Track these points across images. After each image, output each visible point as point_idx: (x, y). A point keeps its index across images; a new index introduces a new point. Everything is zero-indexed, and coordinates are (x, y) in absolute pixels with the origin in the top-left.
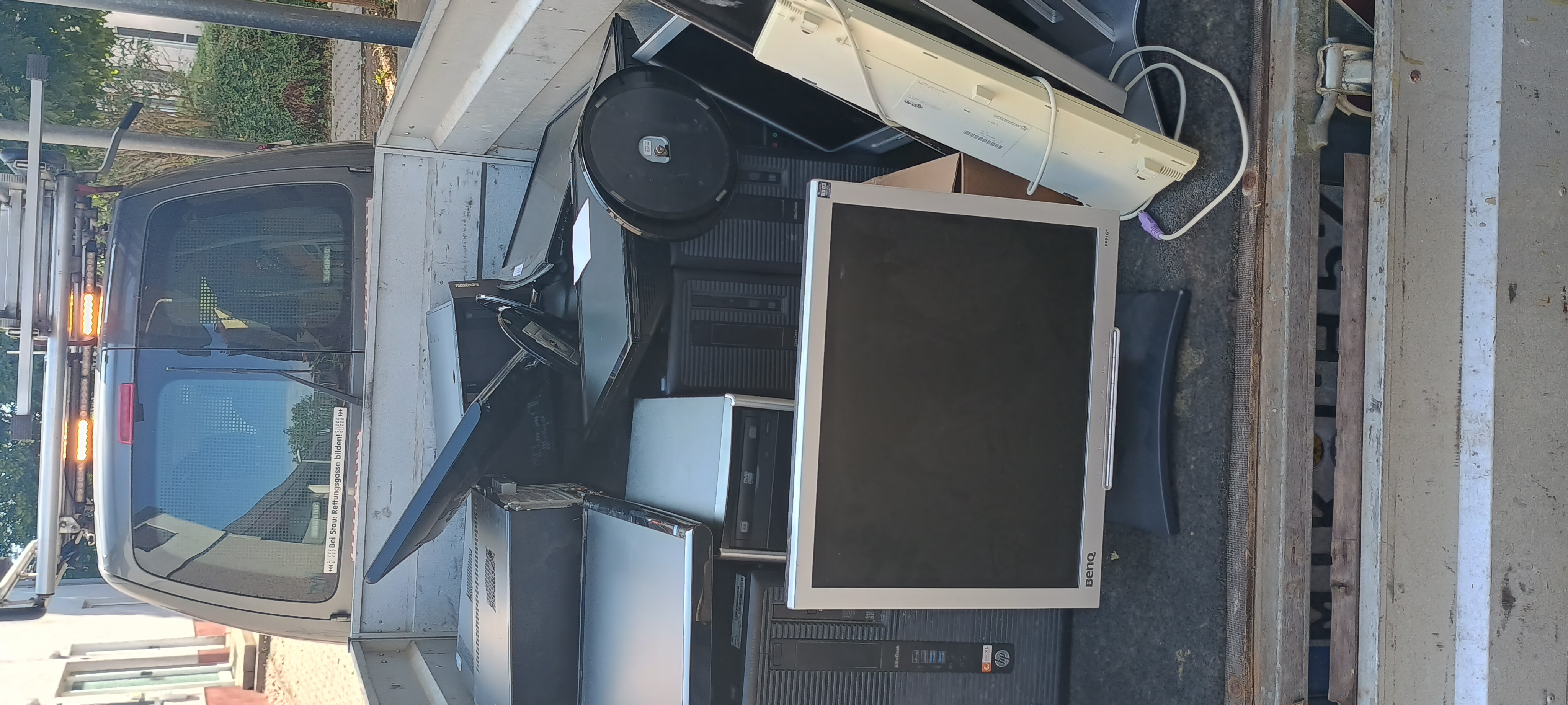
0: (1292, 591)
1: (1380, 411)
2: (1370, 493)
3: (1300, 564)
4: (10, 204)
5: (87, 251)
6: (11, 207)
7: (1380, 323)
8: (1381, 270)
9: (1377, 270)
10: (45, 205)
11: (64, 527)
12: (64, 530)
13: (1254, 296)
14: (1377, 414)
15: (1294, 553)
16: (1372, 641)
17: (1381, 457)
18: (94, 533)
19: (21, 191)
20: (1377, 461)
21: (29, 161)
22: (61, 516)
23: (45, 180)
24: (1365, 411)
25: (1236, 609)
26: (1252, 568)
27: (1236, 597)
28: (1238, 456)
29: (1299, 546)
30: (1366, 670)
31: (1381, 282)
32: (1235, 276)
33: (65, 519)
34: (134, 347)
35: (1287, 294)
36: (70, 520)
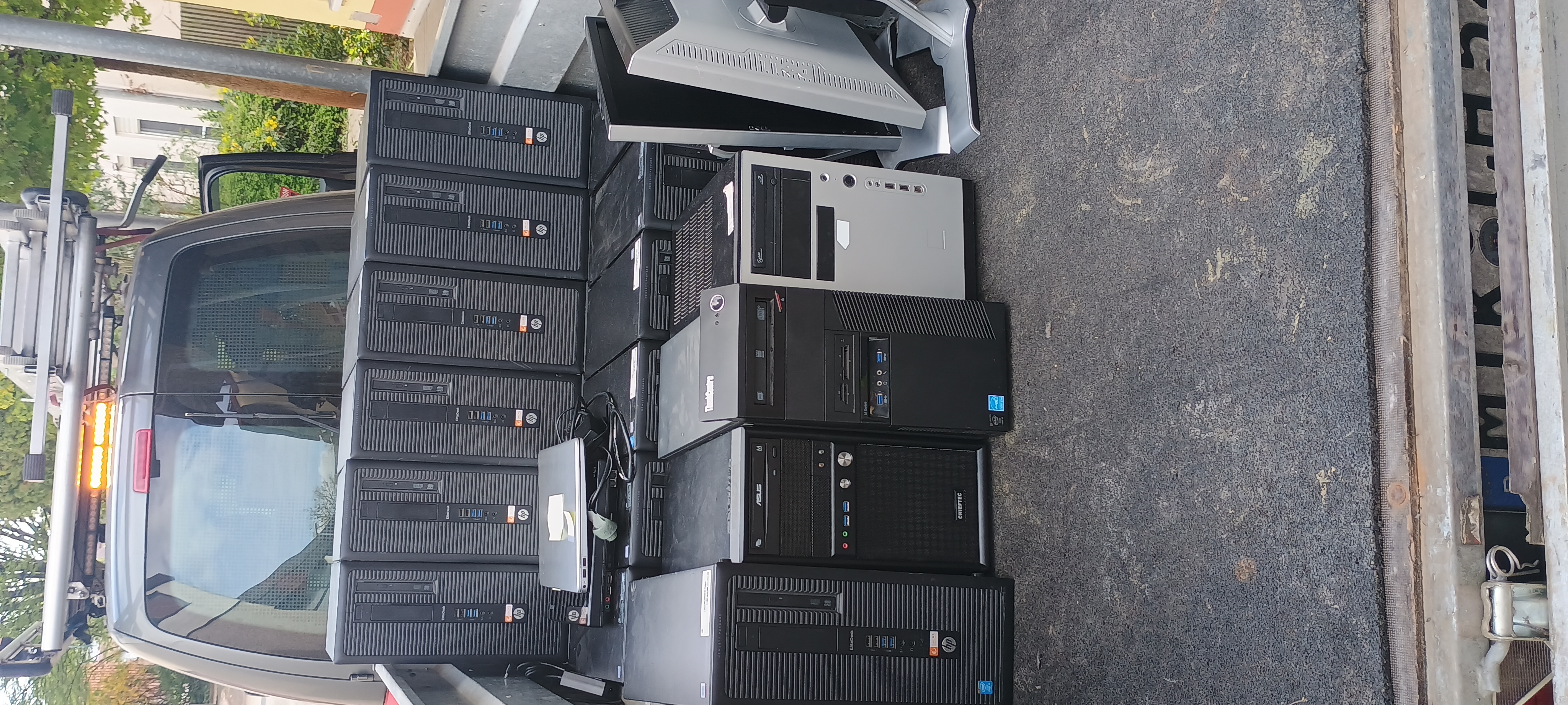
0: (1457, 373)
1: (1544, 166)
2: (1540, 258)
3: (1463, 343)
4: (30, 246)
5: (104, 316)
6: (31, 249)
7: (1536, 71)
8: (1533, 15)
9: (1527, 16)
10: (65, 255)
11: (73, 593)
12: (71, 597)
13: (1391, 58)
14: (1541, 169)
15: (1456, 330)
16: (1556, 420)
17: (1550, 215)
18: (104, 595)
19: (42, 233)
20: (1546, 219)
21: (51, 196)
22: (70, 582)
23: (68, 222)
24: (1525, 171)
25: (1392, 405)
26: (1409, 356)
27: (1392, 391)
28: (1383, 237)
29: (1460, 323)
30: (1550, 456)
31: (1534, 28)
32: (1365, 47)
33: (74, 584)
34: (153, 392)
35: (1428, 49)
36: (79, 585)
